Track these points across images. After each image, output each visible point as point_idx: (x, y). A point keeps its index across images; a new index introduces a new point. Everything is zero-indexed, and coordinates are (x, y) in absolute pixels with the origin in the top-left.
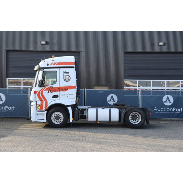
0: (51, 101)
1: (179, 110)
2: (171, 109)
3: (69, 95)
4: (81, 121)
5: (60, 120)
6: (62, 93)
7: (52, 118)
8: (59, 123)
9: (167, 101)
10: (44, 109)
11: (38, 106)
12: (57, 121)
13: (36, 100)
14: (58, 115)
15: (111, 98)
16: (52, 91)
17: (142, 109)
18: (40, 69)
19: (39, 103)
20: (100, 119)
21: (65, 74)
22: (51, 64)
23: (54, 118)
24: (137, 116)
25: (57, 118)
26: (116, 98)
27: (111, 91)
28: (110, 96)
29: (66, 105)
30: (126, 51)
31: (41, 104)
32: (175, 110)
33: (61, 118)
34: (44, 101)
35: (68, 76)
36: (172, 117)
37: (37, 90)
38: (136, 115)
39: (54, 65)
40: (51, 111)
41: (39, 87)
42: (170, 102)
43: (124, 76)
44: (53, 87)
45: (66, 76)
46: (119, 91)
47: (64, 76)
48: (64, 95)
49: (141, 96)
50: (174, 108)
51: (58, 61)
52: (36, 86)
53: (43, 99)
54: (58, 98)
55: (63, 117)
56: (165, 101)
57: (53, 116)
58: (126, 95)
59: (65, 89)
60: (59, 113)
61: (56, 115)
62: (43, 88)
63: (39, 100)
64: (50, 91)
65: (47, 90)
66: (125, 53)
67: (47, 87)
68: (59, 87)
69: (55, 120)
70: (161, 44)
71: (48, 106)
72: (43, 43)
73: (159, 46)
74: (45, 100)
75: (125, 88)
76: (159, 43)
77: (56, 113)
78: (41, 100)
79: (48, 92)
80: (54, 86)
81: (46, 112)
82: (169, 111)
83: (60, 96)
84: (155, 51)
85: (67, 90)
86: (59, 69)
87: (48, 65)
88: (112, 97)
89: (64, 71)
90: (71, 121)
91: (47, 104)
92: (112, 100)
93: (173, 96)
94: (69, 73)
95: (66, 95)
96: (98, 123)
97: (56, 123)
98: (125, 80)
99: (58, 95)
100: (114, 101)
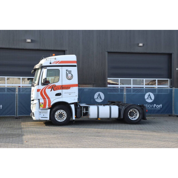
0: (54, 100)
1: (159, 106)
2: (152, 106)
4: (83, 118)
5: (64, 117)
6: (64, 91)
7: (56, 116)
8: (62, 121)
9: (149, 98)
10: (47, 107)
11: (41, 104)
12: (61, 118)
13: (39, 99)
14: (62, 112)
15: (98, 96)
16: (54, 90)
17: (140, 106)
18: (42, 67)
19: (42, 101)
20: (101, 116)
21: (67, 72)
22: (54, 63)
23: (57, 116)
24: (135, 113)
25: (61, 115)
27: (99, 89)
28: (97, 94)
29: (69, 102)
30: (109, 51)
31: (44, 102)
32: (156, 107)
33: (64, 115)
34: (47, 100)
35: (70, 75)
36: (153, 113)
37: (39, 89)
38: (133, 111)
39: (56, 63)
40: (54, 109)
41: (42, 85)
42: (151, 99)
43: (107, 74)
45: (69, 74)
46: (106, 89)
47: (67, 75)
48: (67, 93)
49: (125, 93)
50: (154, 105)
51: (60, 60)
52: (38, 84)
53: (46, 98)
54: (61, 96)
55: (66, 115)
56: (147, 98)
57: (57, 114)
58: (112, 93)
59: (67, 87)
60: (62, 111)
61: (60, 113)
62: (46, 86)
63: (42, 98)
64: (53, 90)
65: (50, 88)
66: (109, 52)
67: (50, 85)
68: (62, 86)
69: (58, 118)
70: (141, 45)
71: (52, 104)
72: (29, 41)
73: (139, 46)
74: (48, 98)
75: (109, 86)
76: (138, 44)
77: (59, 111)
78: (44, 98)
79: (51, 91)
80: (57, 84)
81: (49, 110)
82: (151, 108)
83: (63, 94)
84: (136, 51)
85: (70, 88)
86: (61, 67)
87: (50, 63)
88: (99, 94)
89: (66, 70)
90: (74, 118)
91: (50, 102)
92: (99, 98)
93: (154, 93)
94: (71, 71)
95: (69, 93)
96: (99, 120)
97: (59, 121)
98: (108, 78)
99: (60, 93)
100: (101, 99)
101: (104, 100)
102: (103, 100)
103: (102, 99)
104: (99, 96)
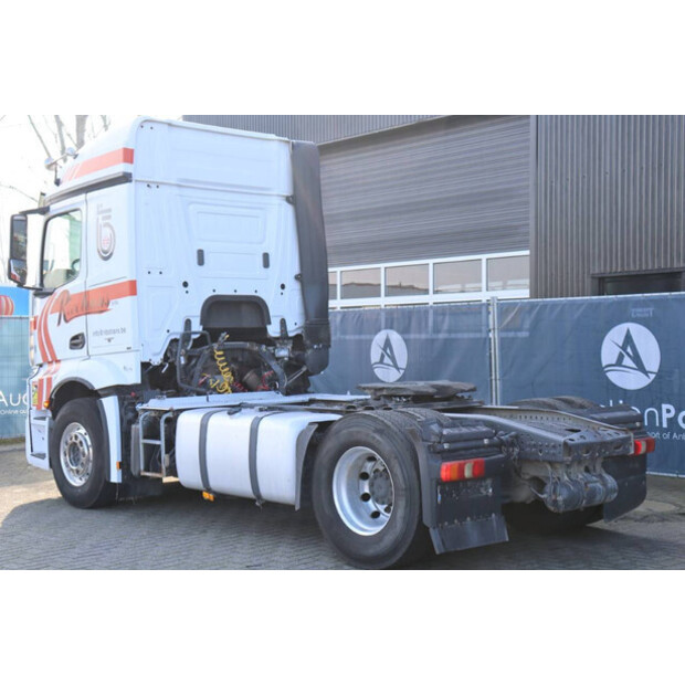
3: (114, 332)
15: (624, 348)
16: (67, 317)
21: (100, 217)
26: (650, 349)
27: (619, 302)
28: (616, 335)
31: (39, 382)
44: (72, 292)
46: (665, 300)
47: (99, 233)
48: (101, 333)
53: (49, 356)
54: (84, 351)
62: (47, 299)
63: (41, 359)
64: (62, 316)
65: (57, 310)
67: (57, 297)
68: (85, 294)
69: (68, 465)
74: (55, 359)
79: (59, 322)
80: (72, 289)
83: (91, 341)
85: (108, 304)
87: (58, 182)
88: (628, 339)
92: (627, 361)
95: (107, 332)
99: (82, 335)
100: (641, 367)
101: (659, 375)
102: (652, 376)
103: (646, 373)
104: (629, 350)
